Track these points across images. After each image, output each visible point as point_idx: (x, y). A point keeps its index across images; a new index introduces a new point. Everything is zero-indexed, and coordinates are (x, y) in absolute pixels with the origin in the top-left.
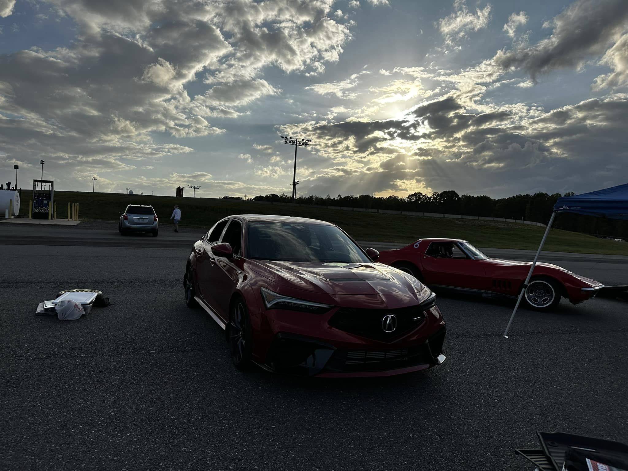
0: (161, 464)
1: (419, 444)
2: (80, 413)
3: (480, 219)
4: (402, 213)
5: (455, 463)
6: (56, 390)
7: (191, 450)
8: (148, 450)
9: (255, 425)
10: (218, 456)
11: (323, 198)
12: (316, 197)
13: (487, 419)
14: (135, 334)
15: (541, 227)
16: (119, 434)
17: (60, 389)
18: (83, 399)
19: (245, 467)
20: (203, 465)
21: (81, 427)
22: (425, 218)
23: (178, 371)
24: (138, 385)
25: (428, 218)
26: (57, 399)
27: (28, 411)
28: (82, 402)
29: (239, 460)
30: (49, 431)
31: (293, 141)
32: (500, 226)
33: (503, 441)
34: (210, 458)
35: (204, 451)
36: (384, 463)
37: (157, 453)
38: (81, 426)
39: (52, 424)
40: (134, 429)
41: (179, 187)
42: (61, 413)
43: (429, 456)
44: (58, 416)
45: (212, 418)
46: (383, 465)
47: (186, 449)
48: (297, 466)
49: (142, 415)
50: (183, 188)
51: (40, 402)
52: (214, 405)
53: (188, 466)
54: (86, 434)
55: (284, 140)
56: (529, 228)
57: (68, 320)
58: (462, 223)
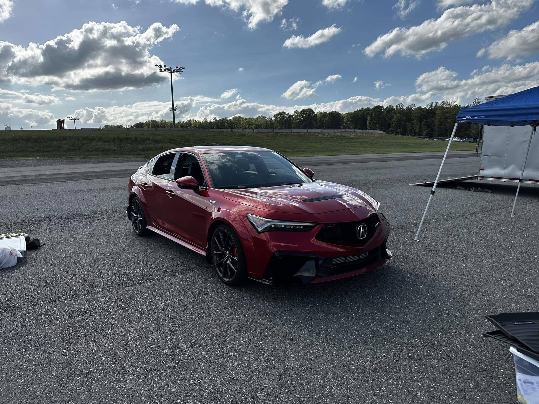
0: (179, 401)
1: (385, 336)
2: (70, 365)
3: (335, 131)
4: (273, 131)
5: (420, 347)
6: (31, 345)
7: (199, 381)
8: (158, 389)
9: (243, 344)
10: (227, 382)
11: (200, 122)
12: (194, 121)
13: (423, 304)
14: (83, 273)
15: (381, 134)
16: (121, 379)
17: (35, 343)
18: (65, 349)
19: (257, 387)
20: (217, 393)
21: (79, 380)
22: (293, 133)
23: (145, 304)
24: (114, 324)
25: (295, 134)
26: (37, 354)
27: (13, 373)
28: (66, 352)
29: (248, 382)
30: (47, 389)
31: (167, 69)
32: (351, 136)
33: (445, 321)
34: (221, 385)
35: (211, 380)
36: (368, 358)
37: (168, 390)
38: (79, 378)
39: (46, 381)
40: (133, 370)
41: (60, 120)
42: (49, 368)
43: (399, 345)
44: (49, 372)
45: (201, 346)
46: (368, 360)
47: (193, 380)
48: (299, 376)
49: (133, 354)
50: (63, 120)
51: (21, 361)
52: (196, 331)
53: (205, 398)
54: (88, 385)
55: (159, 68)
56: (373, 136)
57: (4, 268)
58: (322, 136)
